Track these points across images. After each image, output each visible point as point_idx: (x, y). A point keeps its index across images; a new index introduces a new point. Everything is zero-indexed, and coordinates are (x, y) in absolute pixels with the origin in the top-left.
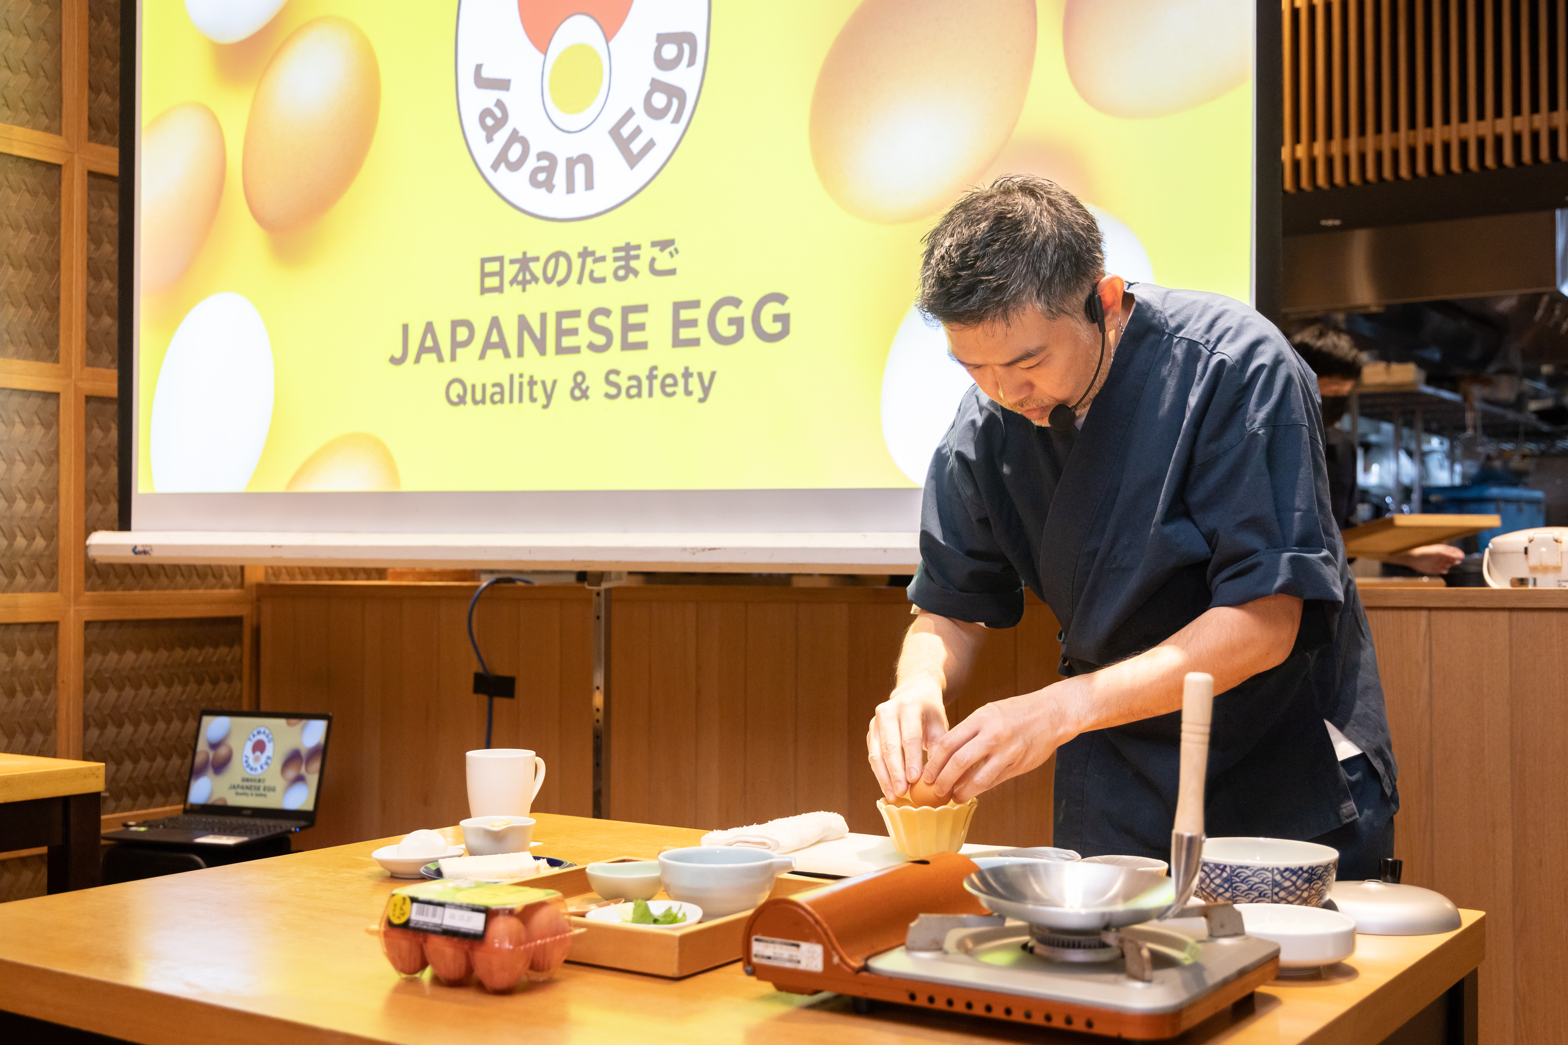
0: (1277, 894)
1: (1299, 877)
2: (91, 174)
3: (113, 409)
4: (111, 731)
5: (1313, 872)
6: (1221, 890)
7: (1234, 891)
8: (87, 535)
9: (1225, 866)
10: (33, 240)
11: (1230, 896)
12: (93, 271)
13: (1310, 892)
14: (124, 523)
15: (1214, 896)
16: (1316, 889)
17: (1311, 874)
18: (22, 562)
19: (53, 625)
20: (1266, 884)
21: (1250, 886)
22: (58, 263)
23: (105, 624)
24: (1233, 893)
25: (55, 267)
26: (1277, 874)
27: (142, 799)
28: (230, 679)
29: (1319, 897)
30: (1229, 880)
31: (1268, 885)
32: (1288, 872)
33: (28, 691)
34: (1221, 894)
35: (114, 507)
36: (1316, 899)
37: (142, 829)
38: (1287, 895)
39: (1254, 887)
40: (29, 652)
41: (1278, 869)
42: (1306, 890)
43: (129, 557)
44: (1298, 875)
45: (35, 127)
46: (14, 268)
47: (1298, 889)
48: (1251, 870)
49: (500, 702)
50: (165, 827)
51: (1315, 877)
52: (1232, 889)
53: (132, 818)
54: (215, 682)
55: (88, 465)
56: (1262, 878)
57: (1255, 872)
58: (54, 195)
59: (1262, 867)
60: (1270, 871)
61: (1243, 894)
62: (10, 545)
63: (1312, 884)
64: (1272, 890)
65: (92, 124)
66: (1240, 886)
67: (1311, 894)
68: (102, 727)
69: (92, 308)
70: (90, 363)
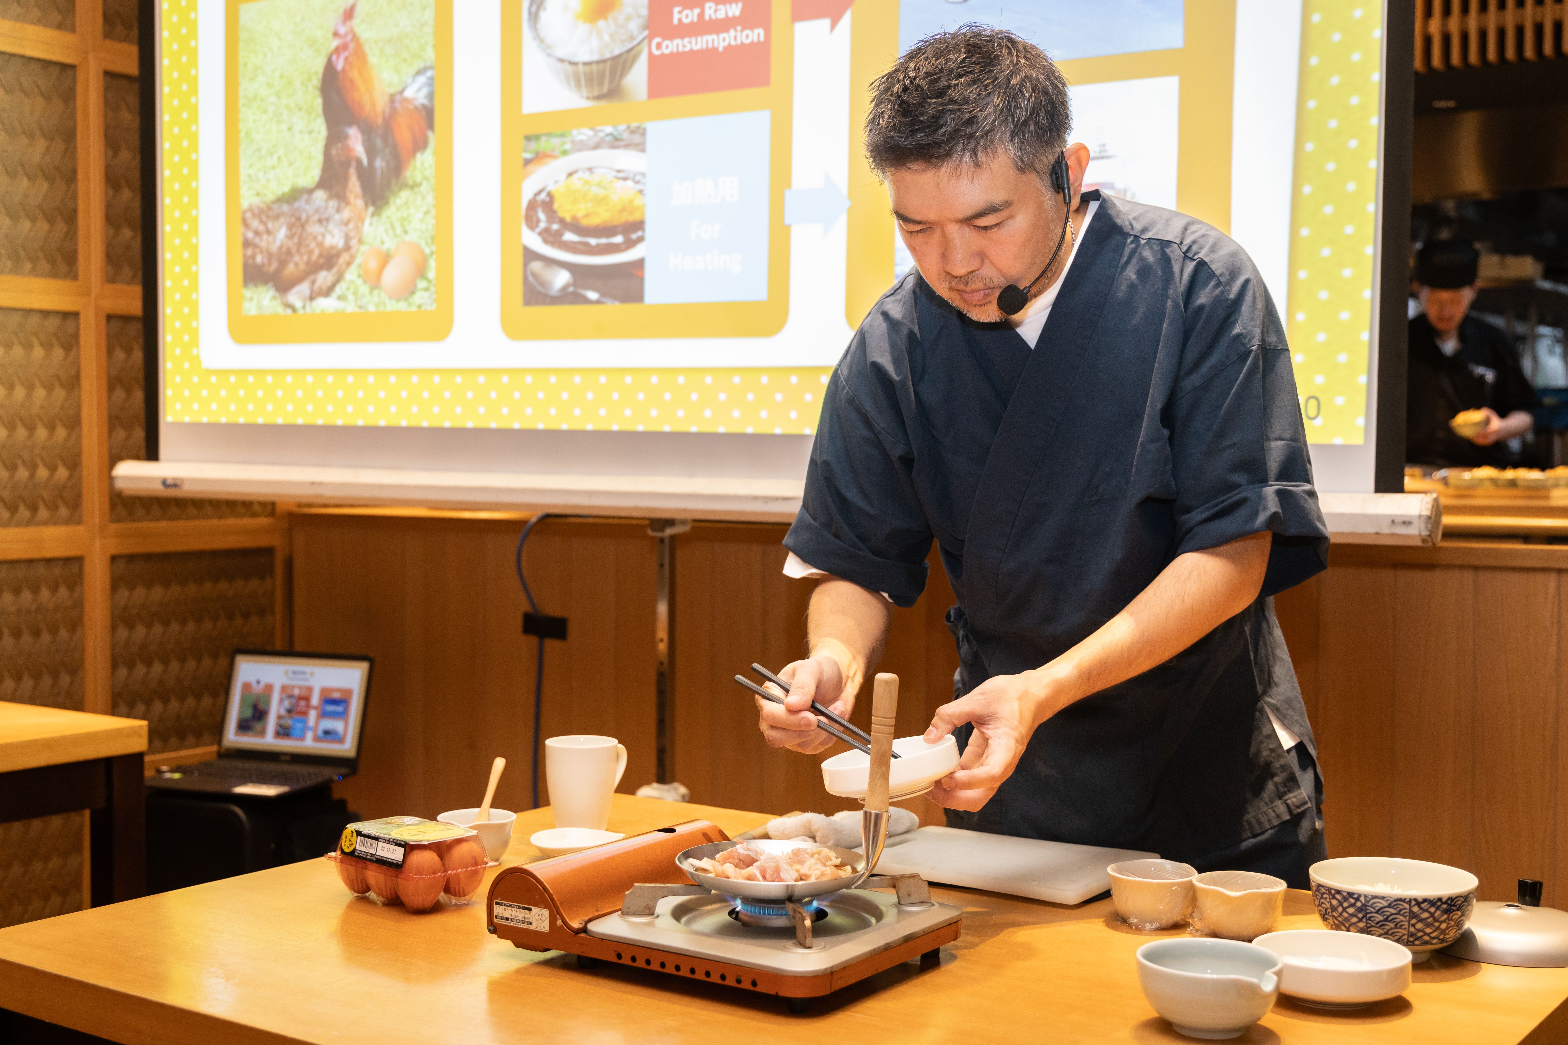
0: (1413, 925)
1: (1437, 909)
2: (107, 74)
3: (135, 328)
4: (140, 670)
5: (1453, 903)
6: (1354, 920)
7: (1369, 922)
8: (112, 464)
9: (1360, 896)
10: (48, 149)
11: (1364, 926)
12: (112, 180)
13: (1448, 924)
14: (151, 453)
15: (1347, 925)
16: (1455, 920)
17: (1451, 905)
18: (45, 494)
19: (78, 560)
20: (1402, 915)
21: (1385, 917)
22: (74, 171)
23: (131, 558)
24: (1367, 923)
25: (71, 177)
26: (1414, 905)
27: (173, 741)
28: (262, 613)
29: (1458, 928)
30: (1363, 910)
31: (1405, 917)
32: (1426, 904)
33: (54, 630)
34: (1354, 924)
35: (139, 434)
36: (1454, 930)
37: (177, 776)
38: (1424, 927)
39: (1390, 918)
40: (54, 589)
41: (1415, 900)
42: (1444, 921)
43: (157, 489)
44: (1436, 906)
45: (47, 25)
46: (29, 179)
47: (1436, 920)
48: (1388, 900)
49: (552, 645)
50: (200, 773)
51: (1454, 908)
52: (1367, 920)
53: (165, 762)
54: (246, 616)
55: (111, 389)
56: (1398, 909)
57: (1392, 902)
58: (69, 97)
59: (1399, 897)
60: (1407, 903)
61: (1378, 925)
62: (32, 476)
63: (1451, 915)
64: (1409, 922)
65: (109, 19)
66: (1375, 917)
67: (1450, 925)
68: (131, 666)
69: (111, 219)
70: (112, 279)
